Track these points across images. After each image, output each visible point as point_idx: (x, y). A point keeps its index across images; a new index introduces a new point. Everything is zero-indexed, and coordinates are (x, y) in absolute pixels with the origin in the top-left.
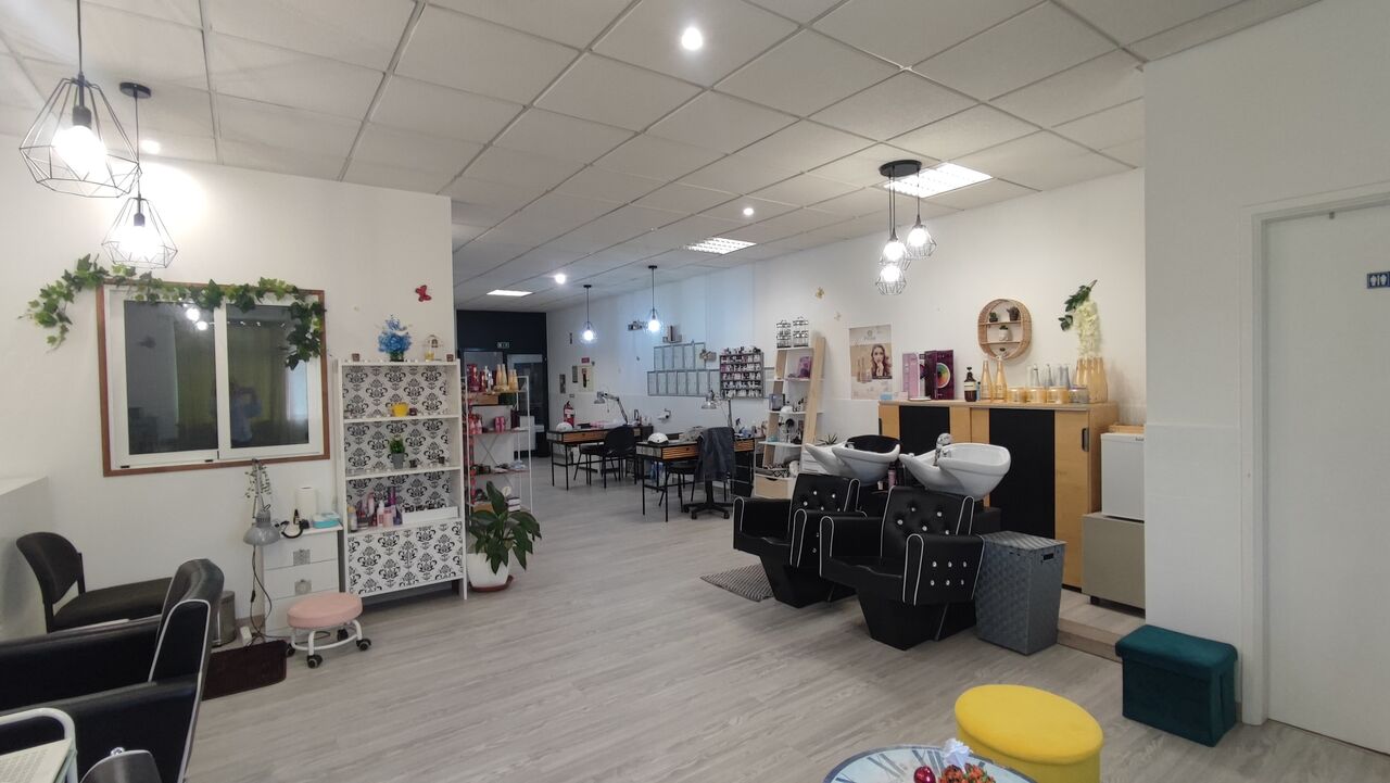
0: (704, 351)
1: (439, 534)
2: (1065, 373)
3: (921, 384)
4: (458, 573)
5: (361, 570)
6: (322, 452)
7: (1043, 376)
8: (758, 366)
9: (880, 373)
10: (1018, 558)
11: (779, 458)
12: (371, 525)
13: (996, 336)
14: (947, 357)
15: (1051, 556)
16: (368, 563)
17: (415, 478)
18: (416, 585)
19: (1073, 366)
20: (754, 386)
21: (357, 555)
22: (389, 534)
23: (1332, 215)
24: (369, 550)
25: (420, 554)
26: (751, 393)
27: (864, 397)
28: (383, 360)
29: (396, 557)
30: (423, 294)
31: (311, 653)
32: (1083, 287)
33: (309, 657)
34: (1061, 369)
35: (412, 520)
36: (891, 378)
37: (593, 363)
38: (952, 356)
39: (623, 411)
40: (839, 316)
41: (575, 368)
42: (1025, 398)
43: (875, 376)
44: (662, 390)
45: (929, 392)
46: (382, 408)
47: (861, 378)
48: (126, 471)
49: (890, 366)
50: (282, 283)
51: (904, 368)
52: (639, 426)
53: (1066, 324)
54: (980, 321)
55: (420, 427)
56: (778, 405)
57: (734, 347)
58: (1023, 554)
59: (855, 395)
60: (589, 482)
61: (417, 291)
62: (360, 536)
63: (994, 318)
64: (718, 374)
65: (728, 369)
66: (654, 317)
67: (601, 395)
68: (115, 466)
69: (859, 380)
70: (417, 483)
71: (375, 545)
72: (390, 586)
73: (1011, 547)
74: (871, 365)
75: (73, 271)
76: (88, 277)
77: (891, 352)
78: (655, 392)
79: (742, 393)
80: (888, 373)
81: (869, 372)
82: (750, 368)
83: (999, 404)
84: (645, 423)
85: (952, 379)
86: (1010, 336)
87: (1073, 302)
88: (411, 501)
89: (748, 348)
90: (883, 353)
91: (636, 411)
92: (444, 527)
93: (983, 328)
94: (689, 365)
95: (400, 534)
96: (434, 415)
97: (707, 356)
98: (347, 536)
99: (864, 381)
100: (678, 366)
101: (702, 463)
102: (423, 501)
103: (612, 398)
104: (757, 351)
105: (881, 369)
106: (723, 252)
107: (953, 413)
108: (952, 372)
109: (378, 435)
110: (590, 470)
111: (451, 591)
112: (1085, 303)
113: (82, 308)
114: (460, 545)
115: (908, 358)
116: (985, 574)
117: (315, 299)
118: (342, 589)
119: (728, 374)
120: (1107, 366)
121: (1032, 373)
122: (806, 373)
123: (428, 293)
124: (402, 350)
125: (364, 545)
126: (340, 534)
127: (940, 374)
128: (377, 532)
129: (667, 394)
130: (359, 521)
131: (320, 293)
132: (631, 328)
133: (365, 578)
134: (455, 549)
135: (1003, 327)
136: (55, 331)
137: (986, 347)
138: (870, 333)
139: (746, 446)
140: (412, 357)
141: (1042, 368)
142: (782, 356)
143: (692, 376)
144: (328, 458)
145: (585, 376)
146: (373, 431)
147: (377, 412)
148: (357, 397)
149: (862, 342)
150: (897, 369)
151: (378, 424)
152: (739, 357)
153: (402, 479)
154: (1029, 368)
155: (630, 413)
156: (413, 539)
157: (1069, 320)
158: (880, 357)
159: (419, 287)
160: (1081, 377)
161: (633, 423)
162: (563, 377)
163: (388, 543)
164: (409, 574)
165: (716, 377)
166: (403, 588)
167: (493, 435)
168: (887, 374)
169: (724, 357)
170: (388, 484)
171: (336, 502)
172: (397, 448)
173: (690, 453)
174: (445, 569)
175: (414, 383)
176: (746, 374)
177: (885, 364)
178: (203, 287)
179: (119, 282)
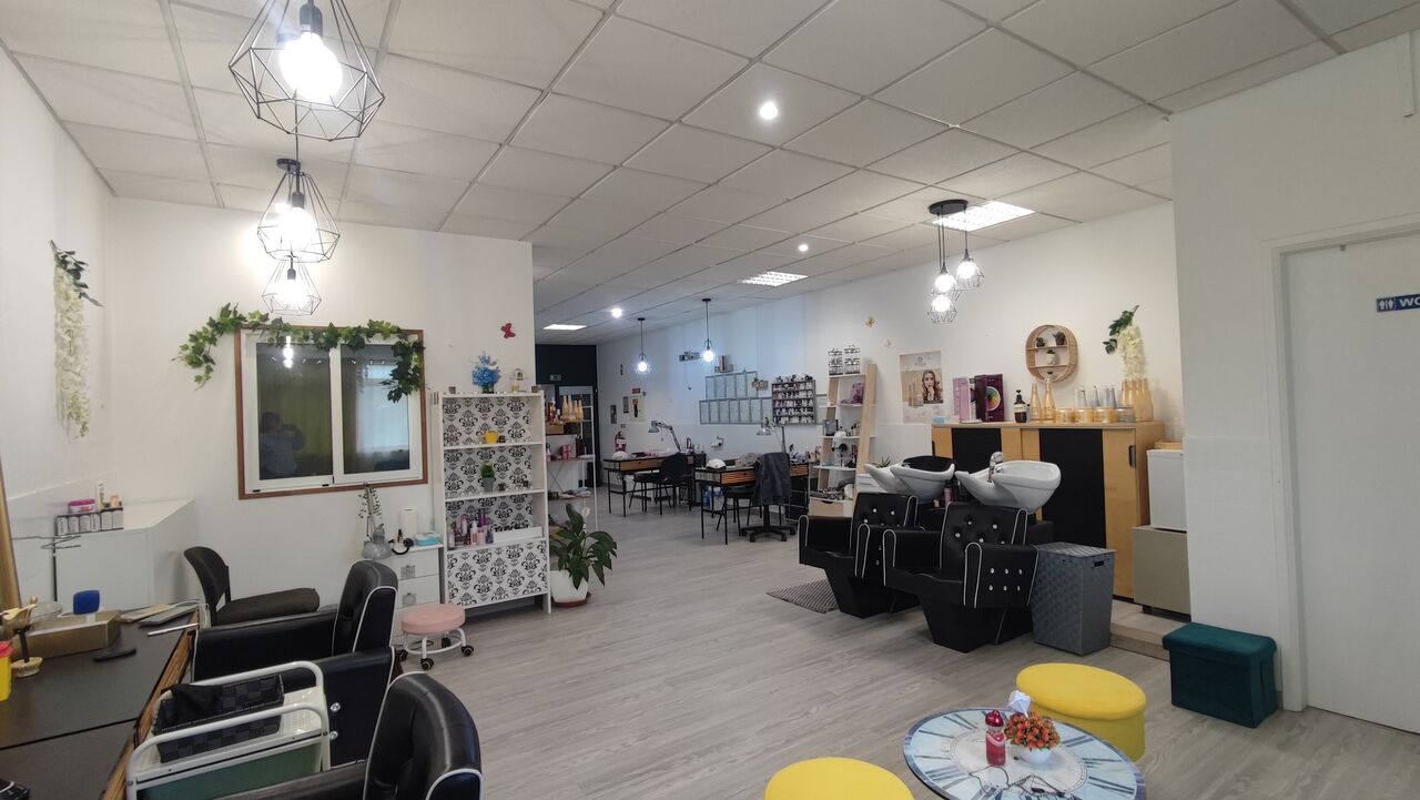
0: (756, 380)
1: (526, 551)
2: (1111, 394)
3: (972, 407)
4: (543, 588)
5: (459, 585)
6: (421, 478)
7: (1090, 397)
8: (810, 393)
9: (931, 398)
10: (1070, 565)
11: (833, 482)
12: (465, 543)
13: (1043, 360)
14: (997, 381)
15: (1101, 563)
16: (465, 579)
17: (502, 500)
18: (507, 599)
19: (1118, 388)
20: (806, 413)
21: (455, 570)
22: (483, 552)
23: (1343, 247)
24: (466, 567)
25: (509, 570)
26: (804, 420)
27: (915, 420)
28: (476, 392)
29: (488, 573)
30: (508, 331)
31: (424, 657)
32: (1126, 312)
33: (423, 660)
34: (1107, 391)
35: (501, 539)
36: (942, 402)
37: (644, 394)
38: (1001, 380)
39: (675, 440)
40: (889, 344)
41: (625, 398)
42: (1073, 418)
43: (926, 400)
44: (714, 418)
45: (980, 414)
46: (473, 436)
47: (912, 402)
48: (257, 495)
49: (941, 390)
50: (388, 324)
51: (955, 392)
52: (692, 454)
53: (1110, 347)
54: (1027, 346)
55: (506, 454)
56: (831, 430)
57: (786, 375)
58: (1074, 560)
59: (907, 419)
60: (645, 509)
61: (503, 329)
62: (457, 553)
63: (1041, 343)
64: (770, 402)
65: (780, 397)
66: (708, 348)
67: (655, 424)
68: (248, 491)
69: (910, 405)
70: (504, 505)
71: (470, 561)
72: (484, 600)
73: (1064, 555)
74: (922, 390)
75: (216, 318)
76: (229, 323)
77: (940, 375)
78: (707, 421)
79: (795, 420)
80: (939, 397)
81: (920, 396)
82: (802, 395)
83: (1048, 424)
84: (697, 451)
85: (1002, 402)
86: (1057, 359)
87: (1117, 327)
88: (498, 522)
89: (800, 376)
90: (933, 378)
91: (688, 439)
92: (530, 545)
93: (1030, 352)
94: (741, 393)
95: (493, 551)
96: (520, 442)
97: (759, 384)
98: (446, 553)
99: (916, 406)
100: (730, 394)
101: (759, 486)
102: (510, 521)
103: (666, 427)
104: (809, 379)
105: (933, 393)
106: (776, 284)
107: (1003, 434)
108: (1001, 395)
109: (470, 461)
110: (645, 499)
111: (536, 604)
112: (1128, 327)
113: (223, 350)
114: (545, 562)
115: (959, 382)
116: (1040, 580)
117: (414, 338)
118: (442, 601)
119: (780, 401)
120: (1152, 386)
121: (1079, 395)
122: (859, 399)
123: (512, 330)
124: (493, 383)
125: (461, 562)
126: (441, 550)
127: (990, 398)
128: (472, 550)
129: (719, 422)
130: (456, 540)
131: (419, 332)
132: (683, 358)
133: (462, 592)
134: (540, 566)
135: (1050, 352)
136: (201, 371)
137: (1034, 371)
138: (920, 359)
139: (800, 471)
140: (502, 389)
141: (1089, 390)
142: (834, 382)
143: (744, 404)
144: (427, 482)
145: (636, 406)
146: (465, 457)
147: (469, 440)
148: (452, 426)
149: (913, 368)
150: (948, 393)
151: (469, 451)
152: (791, 385)
153: (489, 502)
154: (1076, 391)
155: (682, 442)
156: (504, 556)
157: (1113, 344)
158: (931, 382)
159: (504, 325)
160: (1127, 396)
161: (686, 451)
162: (614, 408)
163: (482, 561)
164: (500, 589)
165: (768, 405)
166: (495, 601)
167: (561, 462)
168: (938, 399)
169: (776, 385)
170: (478, 506)
171: (433, 523)
172: (487, 473)
173: (747, 479)
174: (532, 584)
175: (501, 413)
176: (799, 401)
177: (935, 388)
178: (324, 329)
179: (255, 326)
